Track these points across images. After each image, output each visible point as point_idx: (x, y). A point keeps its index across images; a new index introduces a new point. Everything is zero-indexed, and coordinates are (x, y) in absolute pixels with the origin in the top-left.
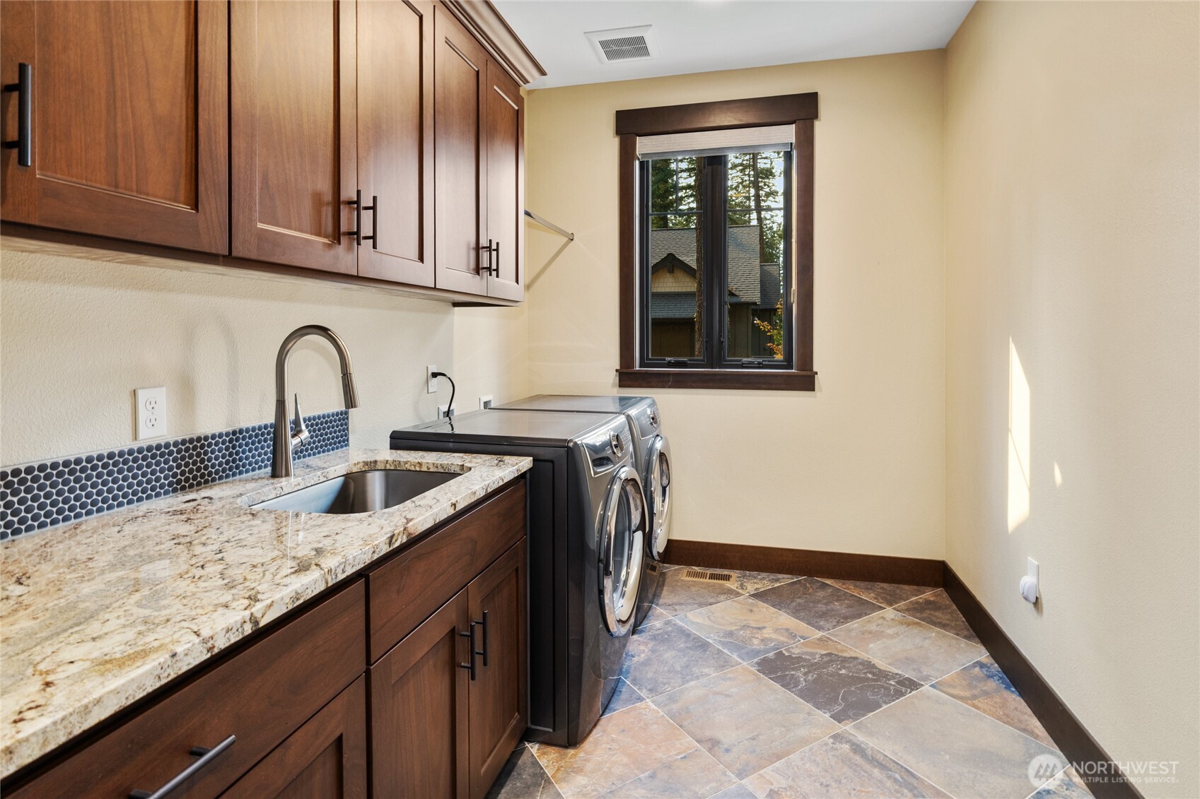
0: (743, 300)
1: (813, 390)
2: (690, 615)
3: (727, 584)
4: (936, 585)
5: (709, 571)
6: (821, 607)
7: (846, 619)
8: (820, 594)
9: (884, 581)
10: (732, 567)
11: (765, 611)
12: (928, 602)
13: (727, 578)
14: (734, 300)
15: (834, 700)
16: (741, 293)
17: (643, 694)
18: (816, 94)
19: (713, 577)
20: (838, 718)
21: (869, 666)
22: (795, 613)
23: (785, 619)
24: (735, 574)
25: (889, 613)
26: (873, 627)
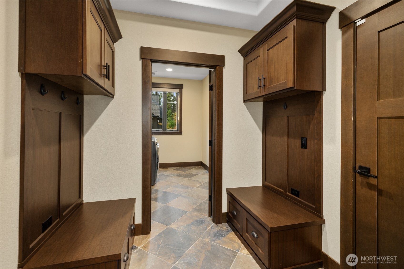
0: (155, 116)
1: (182, 135)
2: (163, 173)
3: (168, 169)
4: (200, 165)
5: (164, 168)
6: (184, 170)
7: (188, 170)
8: (183, 168)
9: (193, 166)
10: (168, 167)
11: (175, 171)
12: (199, 167)
13: (168, 168)
14: (153, 115)
15: (188, 177)
16: (155, 114)
17: (161, 180)
18: (183, 84)
19: (165, 169)
20: (188, 178)
21: (192, 174)
22: (180, 171)
23: (179, 171)
24: (169, 168)
25: (194, 169)
26: (192, 170)
